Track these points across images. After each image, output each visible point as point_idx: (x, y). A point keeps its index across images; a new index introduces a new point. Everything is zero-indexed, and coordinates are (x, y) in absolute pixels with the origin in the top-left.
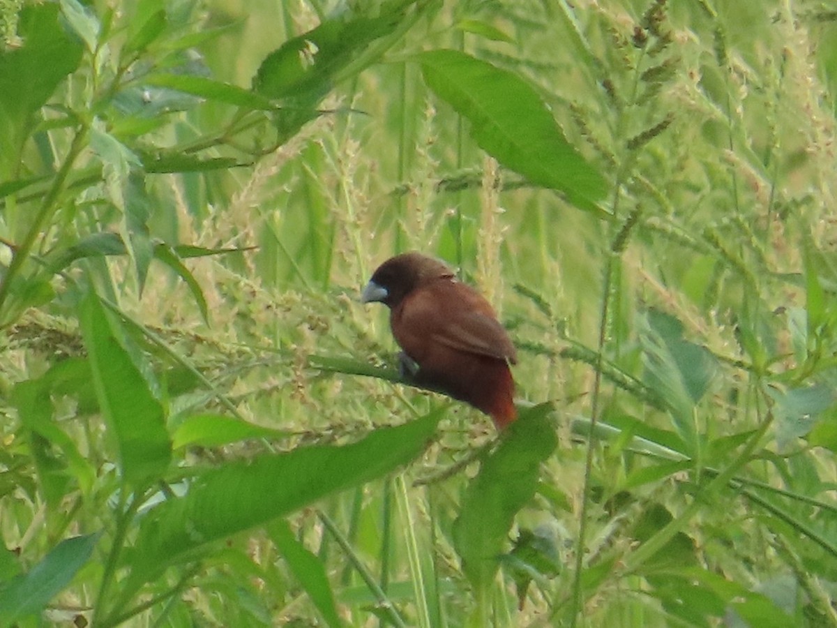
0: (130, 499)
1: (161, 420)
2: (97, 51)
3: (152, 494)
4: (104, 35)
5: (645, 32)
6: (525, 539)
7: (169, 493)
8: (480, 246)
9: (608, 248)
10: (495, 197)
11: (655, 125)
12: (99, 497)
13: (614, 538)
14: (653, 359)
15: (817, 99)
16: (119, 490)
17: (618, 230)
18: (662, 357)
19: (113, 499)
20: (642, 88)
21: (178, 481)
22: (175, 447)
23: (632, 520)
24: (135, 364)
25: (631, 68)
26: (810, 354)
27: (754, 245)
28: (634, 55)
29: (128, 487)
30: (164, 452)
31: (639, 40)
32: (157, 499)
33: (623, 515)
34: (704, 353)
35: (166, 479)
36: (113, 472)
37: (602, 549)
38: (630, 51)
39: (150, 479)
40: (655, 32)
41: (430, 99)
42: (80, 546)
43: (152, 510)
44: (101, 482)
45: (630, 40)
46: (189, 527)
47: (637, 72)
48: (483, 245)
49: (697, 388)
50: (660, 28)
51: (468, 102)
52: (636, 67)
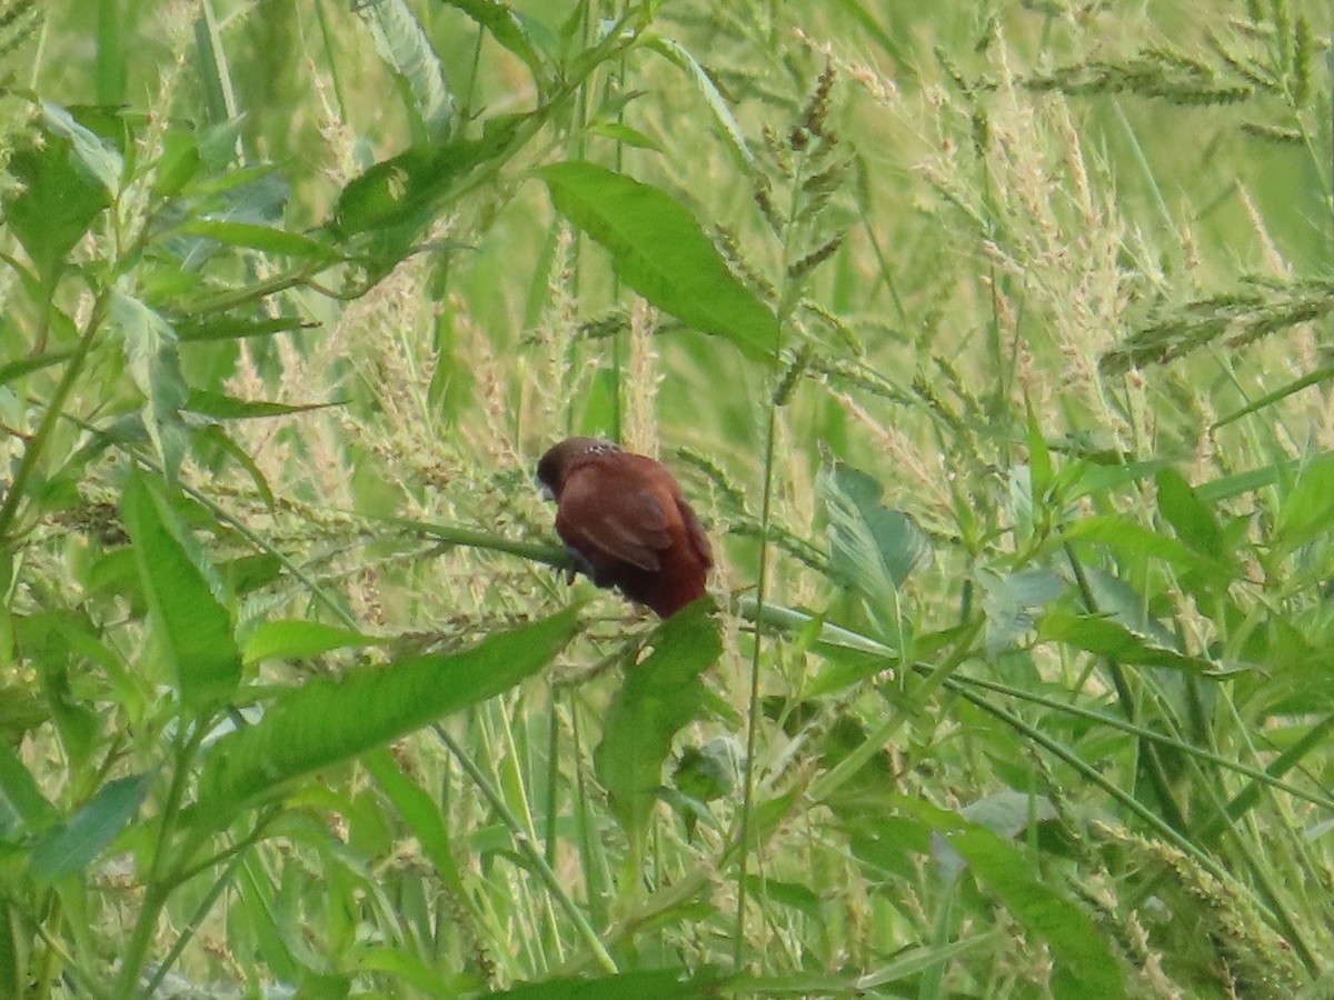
0: (192, 728)
1: (227, 629)
2: (120, 195)
3: (218, 722)
4: (128, 177)
5: (805, 131)
6: (692, 759)
7: (240, 721)
8: (629, 402)
9: (769, 401)
10: (647, 341)
11: (821, 247)
12: (153, 727)
13: (803, 755)
14: (844, 533)
15: (1047, 198)
16: (177, 718)
17: (781, 378)
18: (853, 529)
19: (170, 729)
20: (805, 201)
21: (251, 705)
22: (245, 661)
23: (825, 730)
24: (194, 561)
25: (789, 177)
26: (1036, 527)
27: (964, 391)
28: (793, 160)
29: (187, 714)
30: (233, 668)
31: (798, 141)
32: (225, 727)
33: (812, 724)
34: (907, 521)
35: (235, 703)
36: (169, 696)
37: (788, 768)
38: (788, 156)
39: (216, 702)
40: (817, 131)
41: (565, 225)
42: (130, 788)
43: (219, 742)
44: (153, 709)
45: (787, 142)
46: (265, 762)
47: (797, 180)
48: (633, 400)
49: (899, 568)
50: (824, 126)
51: (606, 228)
52: (795, 173)
